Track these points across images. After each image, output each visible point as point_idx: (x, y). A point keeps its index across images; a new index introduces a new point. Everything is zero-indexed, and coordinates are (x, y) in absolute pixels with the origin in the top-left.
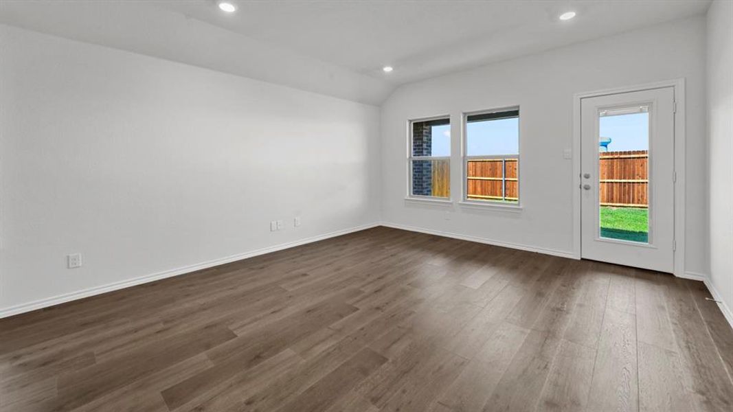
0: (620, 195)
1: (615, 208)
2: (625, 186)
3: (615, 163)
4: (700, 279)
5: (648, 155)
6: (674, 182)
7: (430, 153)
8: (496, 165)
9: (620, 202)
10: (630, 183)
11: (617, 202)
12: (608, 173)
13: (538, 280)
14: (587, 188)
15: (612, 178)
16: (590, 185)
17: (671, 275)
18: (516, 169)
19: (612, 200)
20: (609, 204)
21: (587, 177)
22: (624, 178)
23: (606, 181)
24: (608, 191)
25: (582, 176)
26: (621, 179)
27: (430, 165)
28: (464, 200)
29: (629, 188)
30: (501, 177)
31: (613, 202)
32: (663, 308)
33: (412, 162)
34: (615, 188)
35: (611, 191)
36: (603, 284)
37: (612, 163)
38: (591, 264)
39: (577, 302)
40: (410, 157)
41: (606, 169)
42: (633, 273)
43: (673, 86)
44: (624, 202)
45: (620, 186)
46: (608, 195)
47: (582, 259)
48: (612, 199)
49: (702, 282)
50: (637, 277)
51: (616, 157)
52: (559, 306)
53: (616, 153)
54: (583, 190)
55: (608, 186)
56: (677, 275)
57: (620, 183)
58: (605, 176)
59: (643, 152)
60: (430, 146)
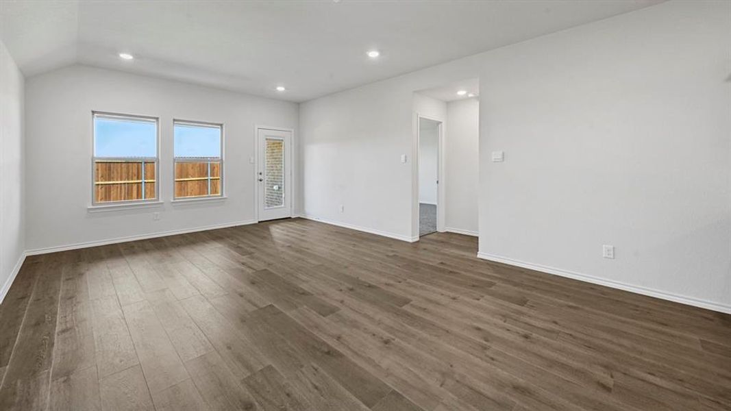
17: (290, 218)
28: (174, 199)
47: (259, 222)
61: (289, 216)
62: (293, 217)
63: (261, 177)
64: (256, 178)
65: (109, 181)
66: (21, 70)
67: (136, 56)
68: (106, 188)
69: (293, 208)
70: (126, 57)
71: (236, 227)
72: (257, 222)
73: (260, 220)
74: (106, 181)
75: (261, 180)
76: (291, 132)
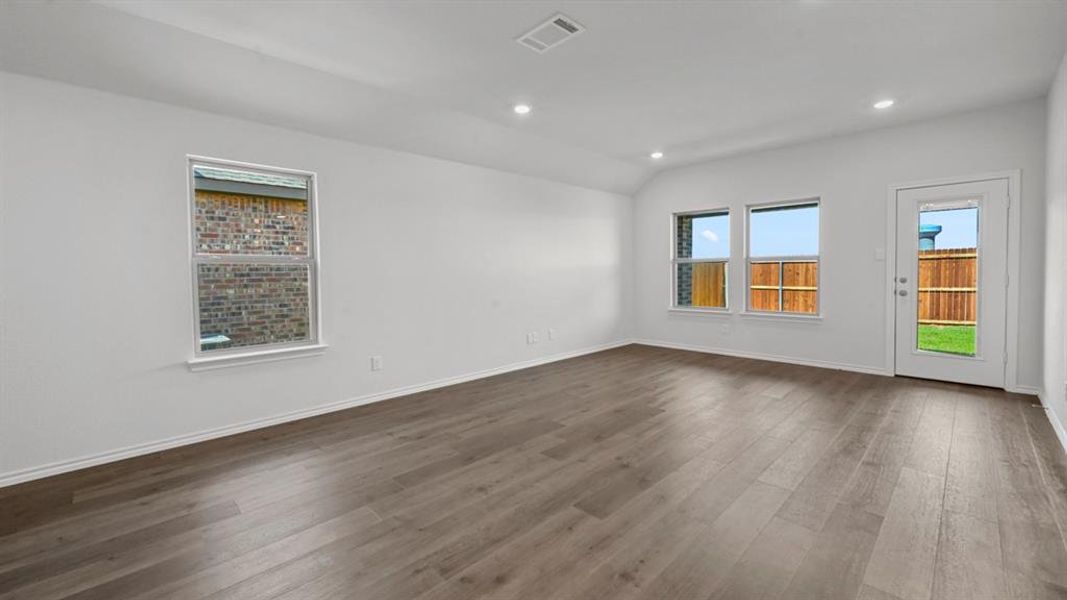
0: (950, 310)
1: (941, 327)
2: (956, 297)
3: (942, 265)
4: (1034, 393)
5: (977, 255)
6: (1007, 286)
7: (690, 253)
8: (770, 268)
9: (949, 319)
10: (964, 292)
11: (944, 319)
12: (933, 280)
13: (846, 393)
14: (903, 294)
15: (938, 286)
16: (908, 291)
17: (1002, 390)
18: (798, 274)
19: (937, 316)
20: (933, 321)
21: (903, 281)
22: (956, 286)
23: (929, 289)
24: (932, 304)
25: (898, 280)
26: (950, 287)
27: (691, 269)
28: (747, 310)
29: (963, 298)
30: (777, 285)
31: (939, 319)
32: (985, 414)
33: (676, 266)
34: (941, 300)
35: (935, 304)
36: (920, 395)
37: (939, 265)
38: (906, 380)
39: (892, 408)
40: (674, 260)
41: (929, 274)
42: (957, 387)
43: (1008, 178)
44: (956, 319)
45: (950, 296)
46: (931, 309)
47: (896, 376)
48: (938, 314)
49: (1036, 396)
50: (960, 391)
51: (945, 256)
52: (873, 411)
53: (945, 251)
54: (899, 297)
55: (932, 297)
56: (1007, 390)
57: (949, 292)
58: (928, 282)
59: (971, 250)
60: (691, 245)
71: (840, 370)
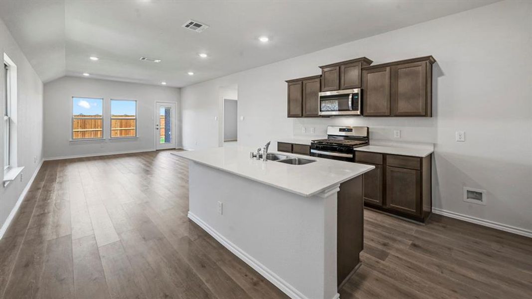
61: (174, 148)
62: (177, 148)
63: (157, 127)
64: (155, 128)
65: (84, 129)
66: (43, 82)
67: (90, 74)
68: (82, 133)
69: (177, 143)
70: (86, 75)
72: (155, 150)
73: (157, 149)
74: (82, 129)
75: (158, 129)
76: (175, 103)
